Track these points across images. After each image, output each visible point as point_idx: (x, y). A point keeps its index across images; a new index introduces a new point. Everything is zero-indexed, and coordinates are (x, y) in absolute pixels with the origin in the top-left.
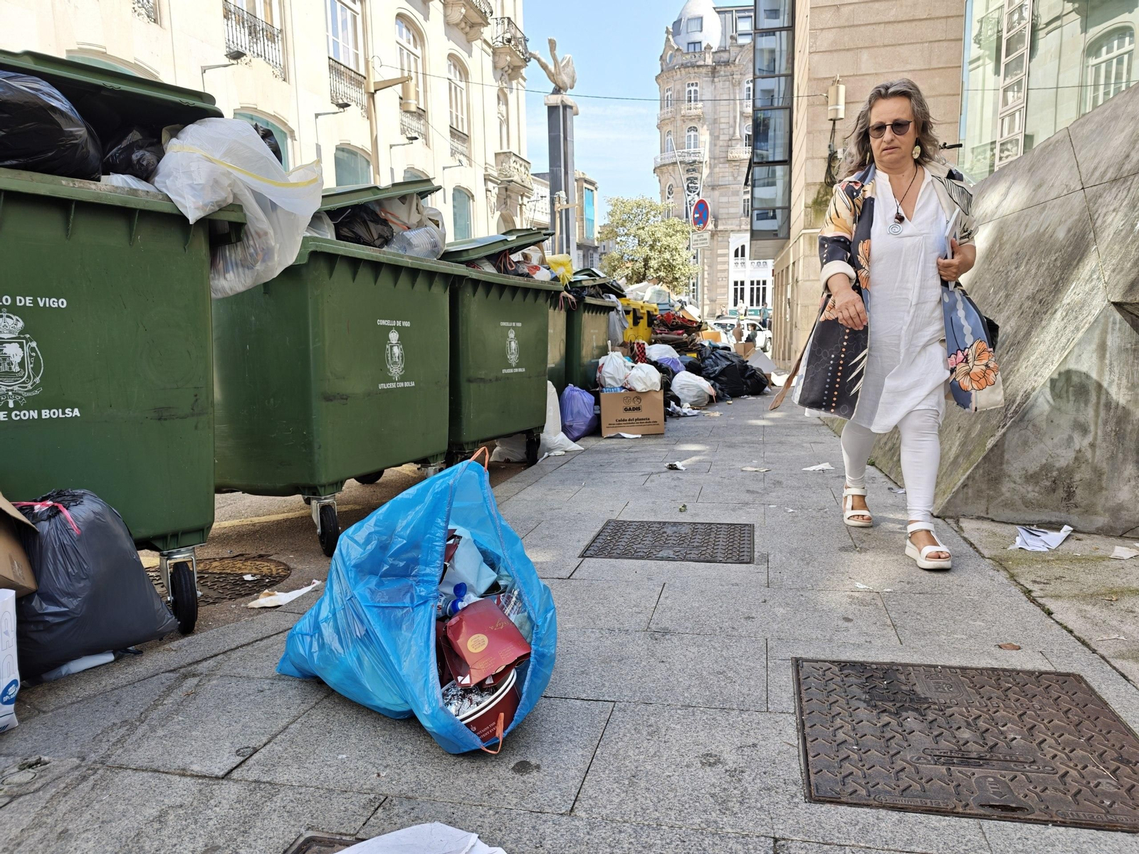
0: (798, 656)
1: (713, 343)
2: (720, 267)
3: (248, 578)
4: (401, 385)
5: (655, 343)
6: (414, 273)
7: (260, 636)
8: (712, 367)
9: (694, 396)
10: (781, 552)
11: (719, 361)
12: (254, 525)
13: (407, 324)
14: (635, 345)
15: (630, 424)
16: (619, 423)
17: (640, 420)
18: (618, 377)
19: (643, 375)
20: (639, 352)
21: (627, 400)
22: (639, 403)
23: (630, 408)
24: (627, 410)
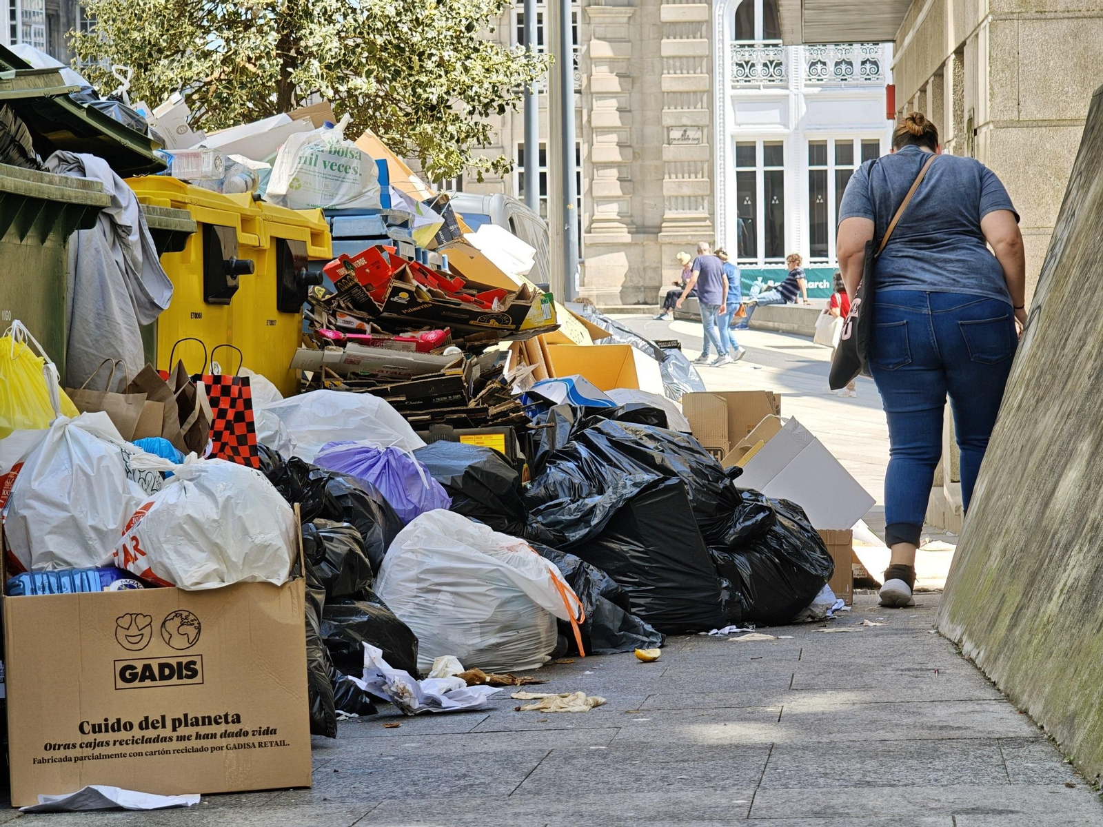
1: (589, 393)
5: (317, 384)
8: (576, 493)
9: (485, 626)
11: (607, 471)
14: (201, 385)
15: (149, 741)
16: (90, 738)
17: (196, 722)
18: (91, 522)
19: (214, 514)
20: (221, 414)
21: (133, 631)
22: (192, 644)
23: (147, 667)
24: (134, 677)
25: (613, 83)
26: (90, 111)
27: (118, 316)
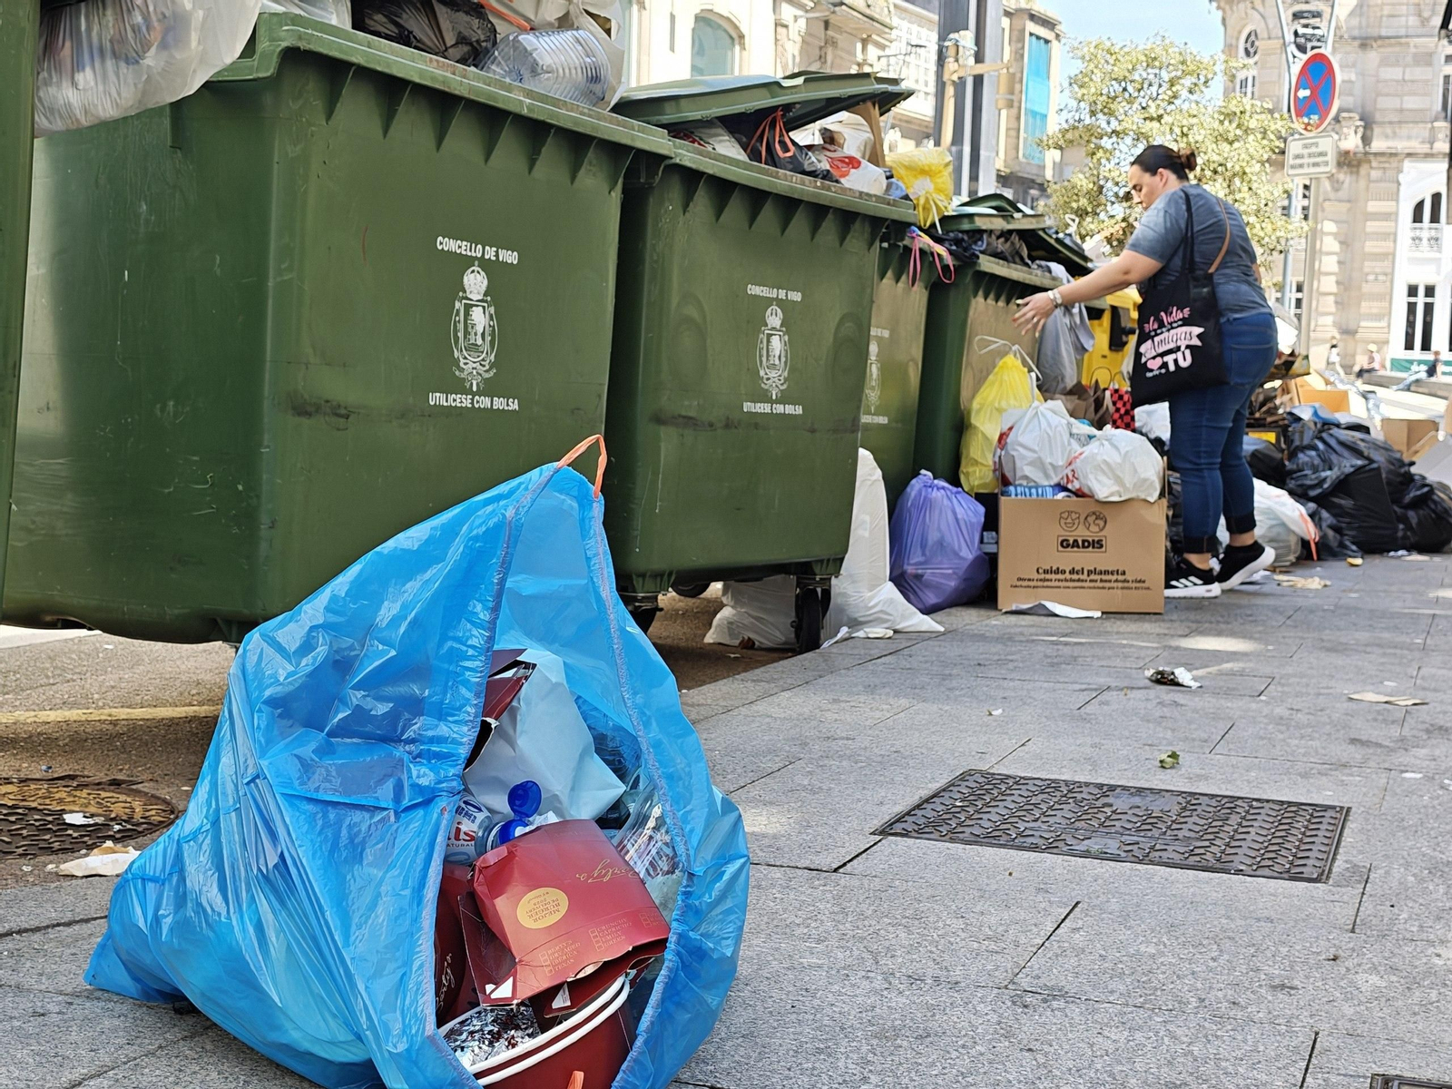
0: (1393, 1072)
1: (1325, 414)
2: (1371, 246)
3: (75, 818)
4: (484, 402)
6: (536, 131)
7: (68, 917)
8: (1315, 469)
10: (1407, 865)
11: (1334, 458)
12: (114, 723)
13: (510, 257)
14: (1108, 394)
15: (1074, 581)
16: (1042, 576)
17: (1101, 573)
18: (1049, 460)
19: (1119, 460)
20: (1118, 410)
21: (1069, 520)
22: (1101, 530)
23: (1076, 541)
24: (1068, 546)
25: (1336, 247)
26: (1058, 240)
27: (1064, 353)
